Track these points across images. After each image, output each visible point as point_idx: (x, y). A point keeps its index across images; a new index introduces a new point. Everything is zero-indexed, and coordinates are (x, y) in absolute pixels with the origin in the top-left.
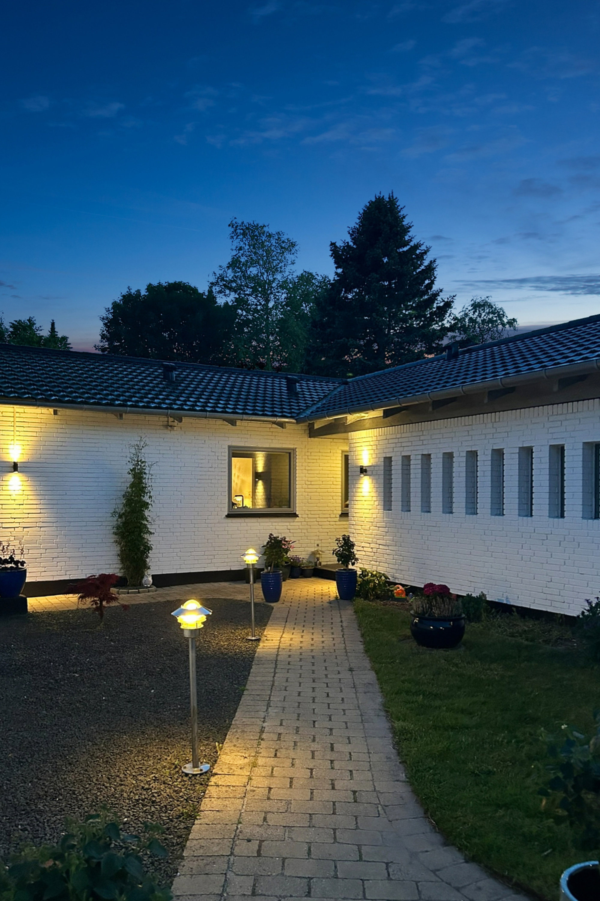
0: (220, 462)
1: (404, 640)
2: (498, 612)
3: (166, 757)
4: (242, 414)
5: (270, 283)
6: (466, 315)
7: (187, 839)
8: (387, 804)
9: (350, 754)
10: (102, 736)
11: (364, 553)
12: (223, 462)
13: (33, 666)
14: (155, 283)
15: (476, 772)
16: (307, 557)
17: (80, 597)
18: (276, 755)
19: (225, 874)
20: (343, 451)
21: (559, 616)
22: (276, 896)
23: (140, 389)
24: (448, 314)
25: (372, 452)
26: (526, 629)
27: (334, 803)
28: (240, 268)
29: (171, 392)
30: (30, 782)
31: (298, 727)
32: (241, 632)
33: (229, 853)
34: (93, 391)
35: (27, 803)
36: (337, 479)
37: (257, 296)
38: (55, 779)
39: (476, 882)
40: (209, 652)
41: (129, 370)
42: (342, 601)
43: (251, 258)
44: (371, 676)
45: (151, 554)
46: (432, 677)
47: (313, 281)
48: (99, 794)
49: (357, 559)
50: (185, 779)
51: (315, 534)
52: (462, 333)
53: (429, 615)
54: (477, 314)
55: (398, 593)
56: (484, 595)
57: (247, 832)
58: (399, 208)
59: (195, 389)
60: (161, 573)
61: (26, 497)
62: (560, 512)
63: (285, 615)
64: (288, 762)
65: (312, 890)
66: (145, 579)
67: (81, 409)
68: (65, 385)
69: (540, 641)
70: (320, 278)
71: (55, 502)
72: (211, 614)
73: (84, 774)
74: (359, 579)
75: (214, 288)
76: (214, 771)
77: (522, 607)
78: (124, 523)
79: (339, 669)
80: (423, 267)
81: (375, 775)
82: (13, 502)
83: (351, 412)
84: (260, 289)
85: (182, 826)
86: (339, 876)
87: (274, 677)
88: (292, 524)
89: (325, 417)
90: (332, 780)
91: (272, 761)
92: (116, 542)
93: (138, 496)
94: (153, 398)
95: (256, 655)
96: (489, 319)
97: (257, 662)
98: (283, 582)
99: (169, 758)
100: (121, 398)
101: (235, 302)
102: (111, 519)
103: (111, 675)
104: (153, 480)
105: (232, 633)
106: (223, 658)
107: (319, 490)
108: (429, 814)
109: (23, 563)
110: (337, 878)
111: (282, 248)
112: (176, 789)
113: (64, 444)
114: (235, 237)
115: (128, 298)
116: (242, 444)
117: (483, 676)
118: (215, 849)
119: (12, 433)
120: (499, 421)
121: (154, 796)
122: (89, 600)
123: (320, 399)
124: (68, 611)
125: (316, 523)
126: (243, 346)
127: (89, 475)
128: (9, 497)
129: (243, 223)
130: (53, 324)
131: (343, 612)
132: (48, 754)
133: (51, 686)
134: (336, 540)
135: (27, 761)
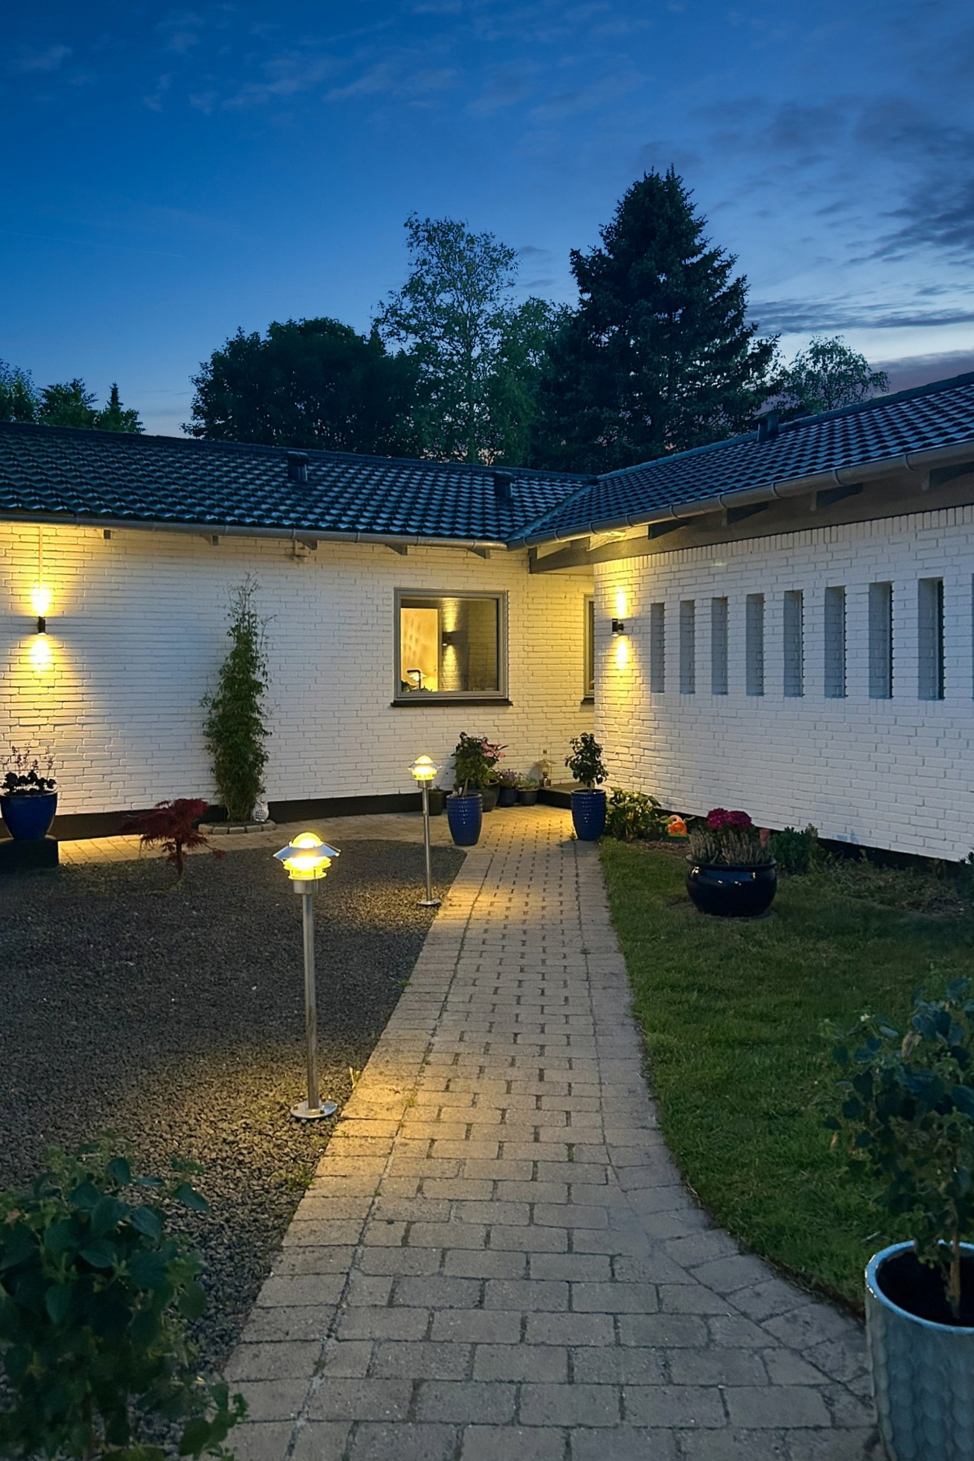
0: (380, 615)
1: (677, 903)
2: (837, 858)
3: (266, 1092)
4: (417, 534)
5: (474, 317)
6: (803, 367)
7: (291, 1220)
8: (621, 1164)
9: (570, 1085)
10: (164, 1060)
11: (619, 764)
12: (386, 615)
13: (60, 950)
14: (283, 321)
15: (772, 1111)
16: (526, 772)
17: (142, 840)
18: (447, 1087)
19: (348, 1274)
20: (586, 596)
21: (936, 862)
22: (427, 1308)
23: (248, 496)
24: (771, 364)
25: (632, 595)
26: (882, 884)
27: (535, 1163)
28: (424, 295)
29: (300, 500)
30: (43, 1132)
31: (488, 1044)
32: (409, 894)
33: (356, 1242)
34: (170, 500)
35: (35, 1166)
36: (578, 643)
37: (452, 339)
38: (84, 1127)
39: (754, 1285)
40: (354, 926)
41: (233, 464)
42: (581, 843)
43: (442, 278)
44: (618, 962)
45: (266, 767)
46: (718, 962)
47: (546, 314)
48: (152, 1150)
49: (605, 774)
50: (295, 1126)
51: (540, 734)
52: (795, 396)
53: (716, 862)
54: (820, 365)
55: (674, 829)
56: (812, 829)
57: (388, 1210)
58: (685, 192)
59: (340, 494)
60: (283, 800)
61: (59, 675)
62: (937, 689)
63: (484, 866)
64: (468, 1098)
65: (487, 1298)
66: (257, 808)
67: (150, 529)
68: (124, 490)
69: (904, 903)
70: (557, 309)
71: (107, 682)
72: (337, 855)
73: (131, 1119)
74: (610, 807)
75: (380, 328)
76: (343, 1114)
77: (877, 849)
78: (222, 718)
79: (565, 950)
80: (724, 289)
81: (607, 1119)
82: (37, 683)
83: (594, 530)
84: (457, 329)
85: (284, 1199)
86: (532, 1276)
87: (456, 964)
88: (501, 717)
89: (553, 538)
90: (536, 1127)
91: (439, 1098)
92: (209, 748)
93: (243, 672)
94: (269, 511)
95: (431, 930)
96: (841, 373)
97: (431, 941)
98: (484, 814)
99: (271, 1094)
100: (217, 510)
101: (416, 350)
102: (201, 710)
103: (188, 963)
104: (270, 646)
105: (394, 894)
106: (376, 935)
107: (545, 661)
108: (688, 1178)
109: (51, 783)
110: (528, 1279)
111: (493, 260)
112: (279, 1142)
113: (121, 587)
114: (415, 244)
115: (238, 347)
116: (418, 585)
117: (802, 962)
118: (335, 1235)
119: (36, 569)
120: (837, 541)
121: (242, 1154)
122: (158, 842)
123: (550, 510)
124: (126, 862)
125: (543, 715)
126: (429, 424)
127: (162, 638)
128: (30, 675)
129: (428, 220)
130: (115, 392)
131: (580, 860)
132: (74, 1088)
133: (87, 981)
134: (572, 742)
135: (40, 1099)
